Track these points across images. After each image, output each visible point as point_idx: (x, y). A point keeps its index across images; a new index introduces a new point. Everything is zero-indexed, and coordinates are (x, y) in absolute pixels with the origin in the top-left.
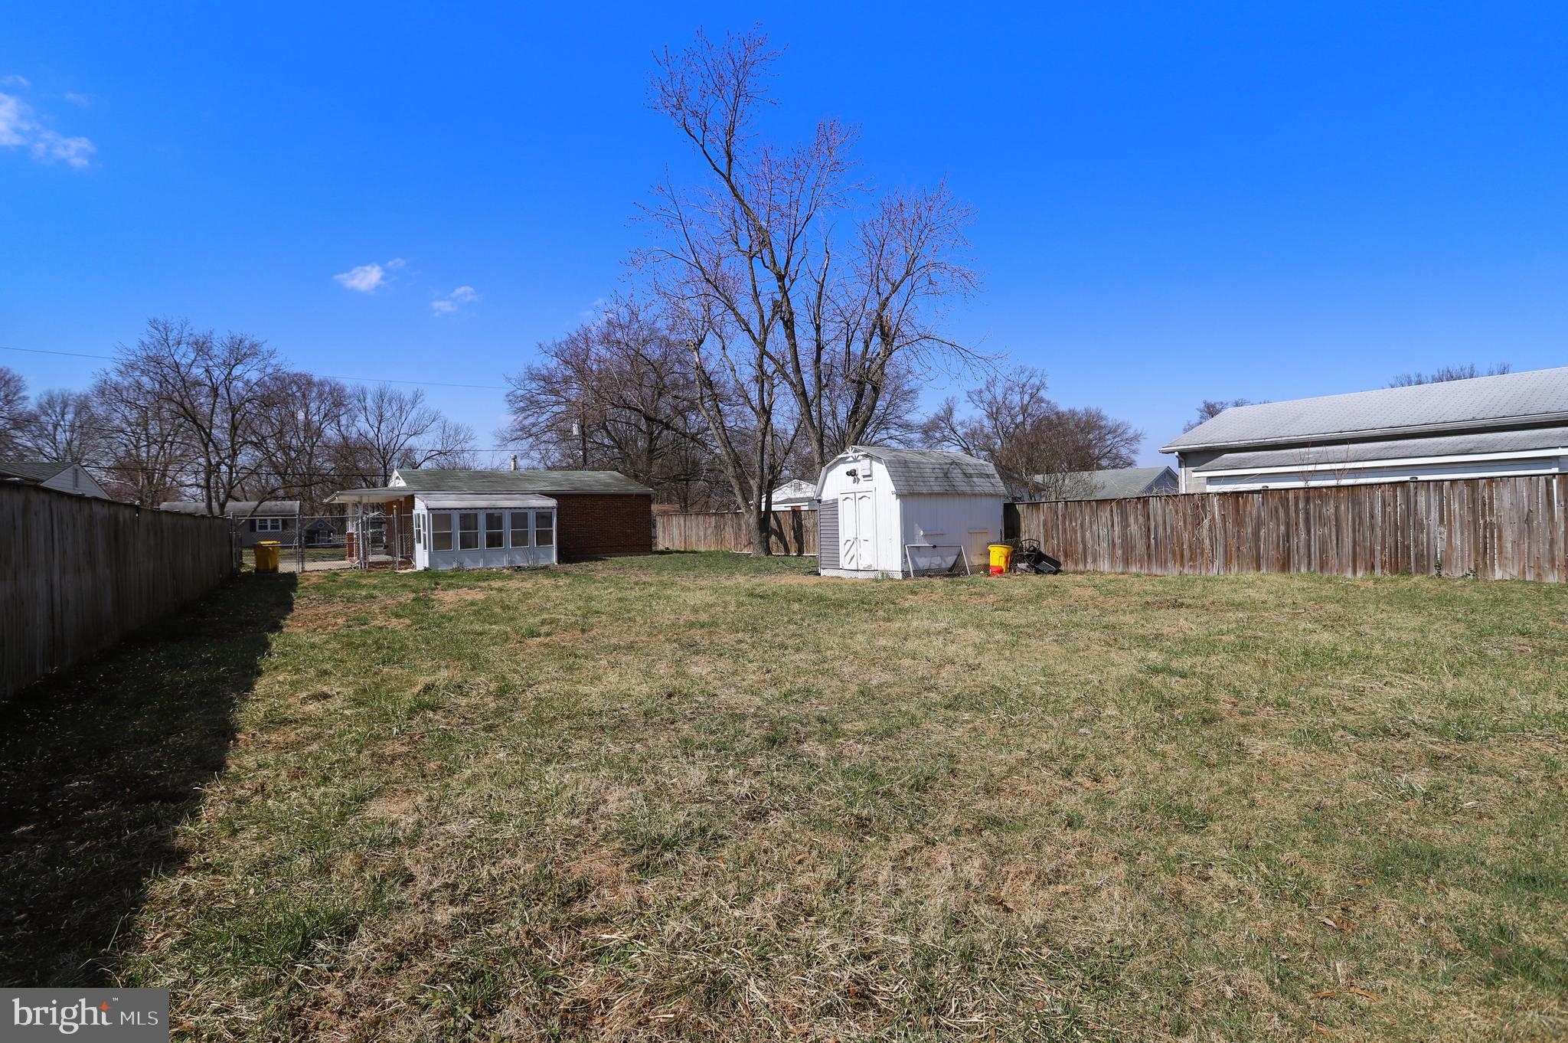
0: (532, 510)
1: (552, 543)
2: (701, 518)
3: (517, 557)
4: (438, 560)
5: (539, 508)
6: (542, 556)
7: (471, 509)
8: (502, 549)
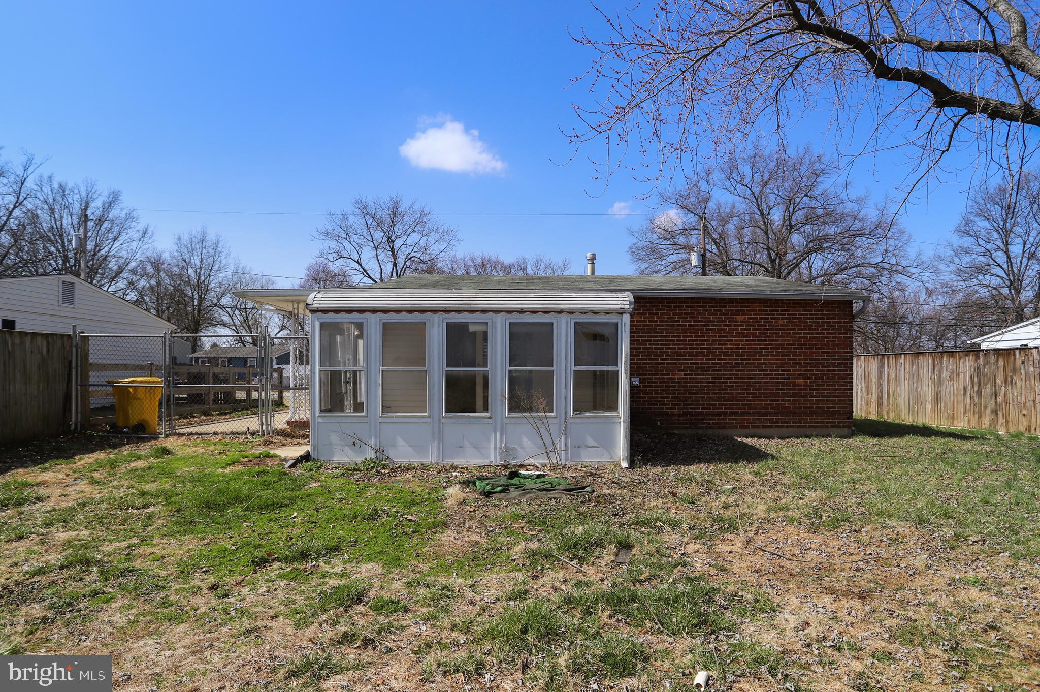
0: (564, 318)
1: (614, 407)
2: (926, 362)
3: (526, 442)
4: (334, 438)
5: (584, 312)
6: (590, 441)
7: (410, 311)
8: (484, 417)
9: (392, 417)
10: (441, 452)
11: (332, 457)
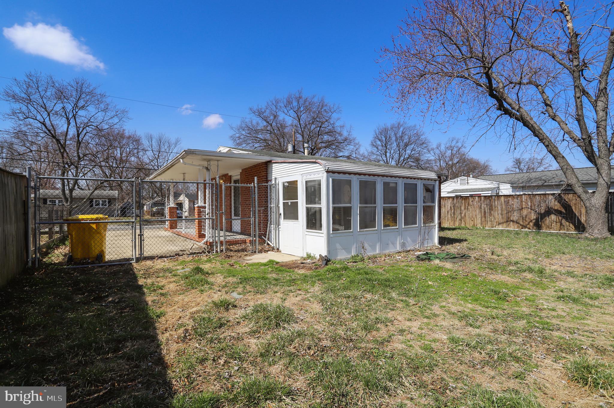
0: (419, 181)
1: (434, 221)
3: (408, 239)
4: (338, 246)
5: (425, 179)
6: (427, 237)
8: (395, 229)
9: (364, 231)
10: (382, 249)
11: (337, 257)
